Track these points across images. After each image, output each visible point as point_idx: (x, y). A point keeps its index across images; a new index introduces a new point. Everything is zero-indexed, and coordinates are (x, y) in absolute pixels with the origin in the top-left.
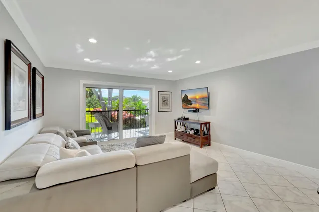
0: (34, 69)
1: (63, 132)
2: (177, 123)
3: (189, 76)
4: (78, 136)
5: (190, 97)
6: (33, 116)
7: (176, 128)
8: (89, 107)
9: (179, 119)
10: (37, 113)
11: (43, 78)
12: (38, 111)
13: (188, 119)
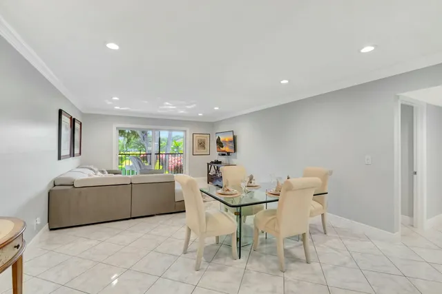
0: (74, 119)
1: (96, 169)
2: (210, 166)
3: (223, 118)
4: (109, 173)
5: (222, 139)
6: (72, 154)
7: (209, 172)
8: (140, 151)
9: (212, 162)
10: (75, 153)
11: (81, 124)
12: (77, 151)
13: (220, 163)
